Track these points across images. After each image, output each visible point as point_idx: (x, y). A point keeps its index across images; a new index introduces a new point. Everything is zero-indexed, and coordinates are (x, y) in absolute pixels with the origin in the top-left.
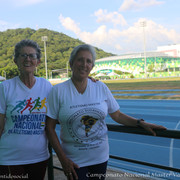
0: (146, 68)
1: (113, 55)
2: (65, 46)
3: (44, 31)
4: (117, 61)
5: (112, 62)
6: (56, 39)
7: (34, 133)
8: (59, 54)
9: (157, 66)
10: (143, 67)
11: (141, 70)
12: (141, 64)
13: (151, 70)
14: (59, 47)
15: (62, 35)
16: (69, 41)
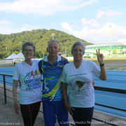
0: (112, 52)
4: (94, 48)
5: (91, 48)
6: (60, 35)
9: (118, 51)
10: (110, 51)
11: (109, 53)
12: (109, 49)
13: (114, 53)
14: (61, 39)
16: (66, 36)
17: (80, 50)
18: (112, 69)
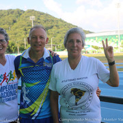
1: (90, 33)
2: (50, 25)
3: (31, 12)
4: (94, 38)
5: (90, 38)
6: (42, 18)
10: (117, 43)
12: (116, 40)
14: (45, 25)
15: (47, 15)
16: (53, 21)
17: (78, 41)
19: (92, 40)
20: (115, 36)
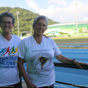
0: (78, 31)
1: (58, 23)
2: (30, 18)
4: (60, 27)
5: (57, 27)
6: (24, 13)
7: (11, 67)
8: (26, 22)
10: (76, 30)
11: (75, 32)
12: (75, 28)
13: (80, 32)
14: (26, 18)
15: (28, 11)
16: (32, 15)
18: (77, 47)
19: (59, 28)
20: (75, 25)
